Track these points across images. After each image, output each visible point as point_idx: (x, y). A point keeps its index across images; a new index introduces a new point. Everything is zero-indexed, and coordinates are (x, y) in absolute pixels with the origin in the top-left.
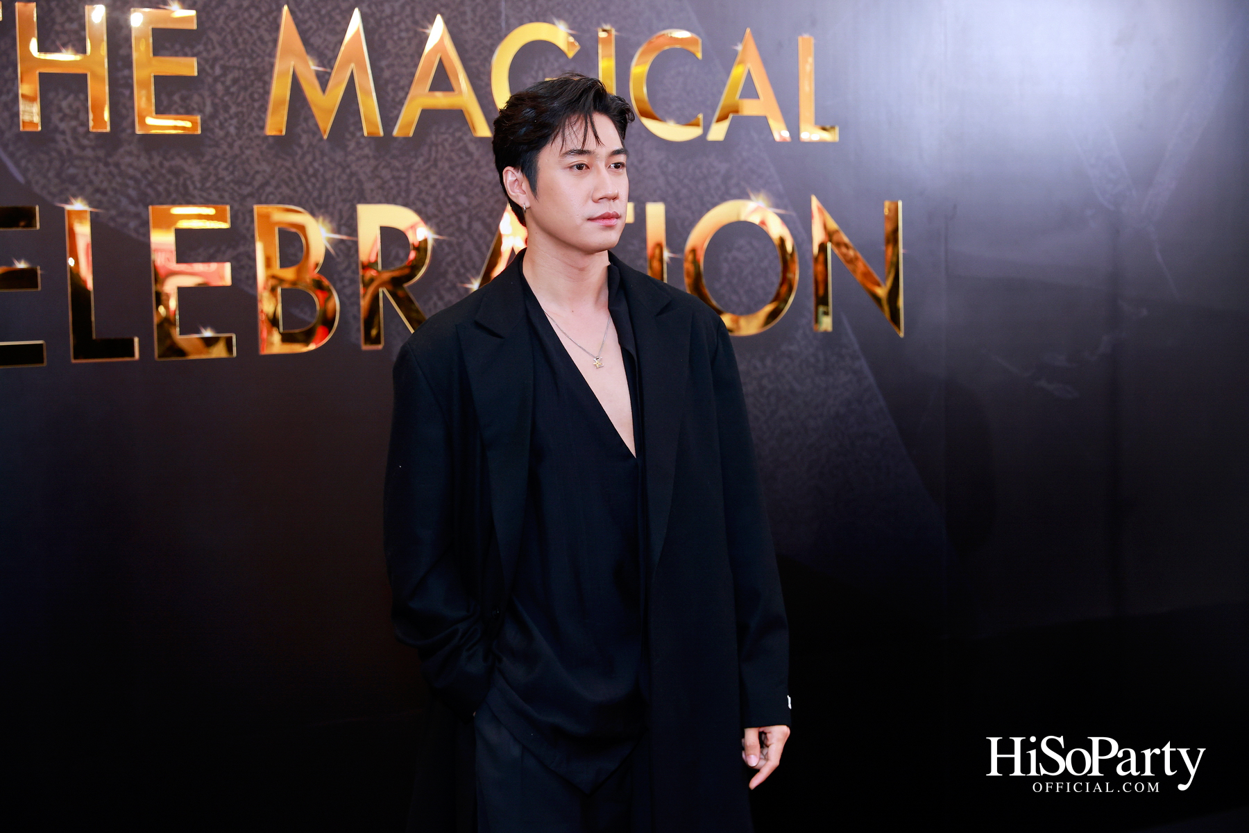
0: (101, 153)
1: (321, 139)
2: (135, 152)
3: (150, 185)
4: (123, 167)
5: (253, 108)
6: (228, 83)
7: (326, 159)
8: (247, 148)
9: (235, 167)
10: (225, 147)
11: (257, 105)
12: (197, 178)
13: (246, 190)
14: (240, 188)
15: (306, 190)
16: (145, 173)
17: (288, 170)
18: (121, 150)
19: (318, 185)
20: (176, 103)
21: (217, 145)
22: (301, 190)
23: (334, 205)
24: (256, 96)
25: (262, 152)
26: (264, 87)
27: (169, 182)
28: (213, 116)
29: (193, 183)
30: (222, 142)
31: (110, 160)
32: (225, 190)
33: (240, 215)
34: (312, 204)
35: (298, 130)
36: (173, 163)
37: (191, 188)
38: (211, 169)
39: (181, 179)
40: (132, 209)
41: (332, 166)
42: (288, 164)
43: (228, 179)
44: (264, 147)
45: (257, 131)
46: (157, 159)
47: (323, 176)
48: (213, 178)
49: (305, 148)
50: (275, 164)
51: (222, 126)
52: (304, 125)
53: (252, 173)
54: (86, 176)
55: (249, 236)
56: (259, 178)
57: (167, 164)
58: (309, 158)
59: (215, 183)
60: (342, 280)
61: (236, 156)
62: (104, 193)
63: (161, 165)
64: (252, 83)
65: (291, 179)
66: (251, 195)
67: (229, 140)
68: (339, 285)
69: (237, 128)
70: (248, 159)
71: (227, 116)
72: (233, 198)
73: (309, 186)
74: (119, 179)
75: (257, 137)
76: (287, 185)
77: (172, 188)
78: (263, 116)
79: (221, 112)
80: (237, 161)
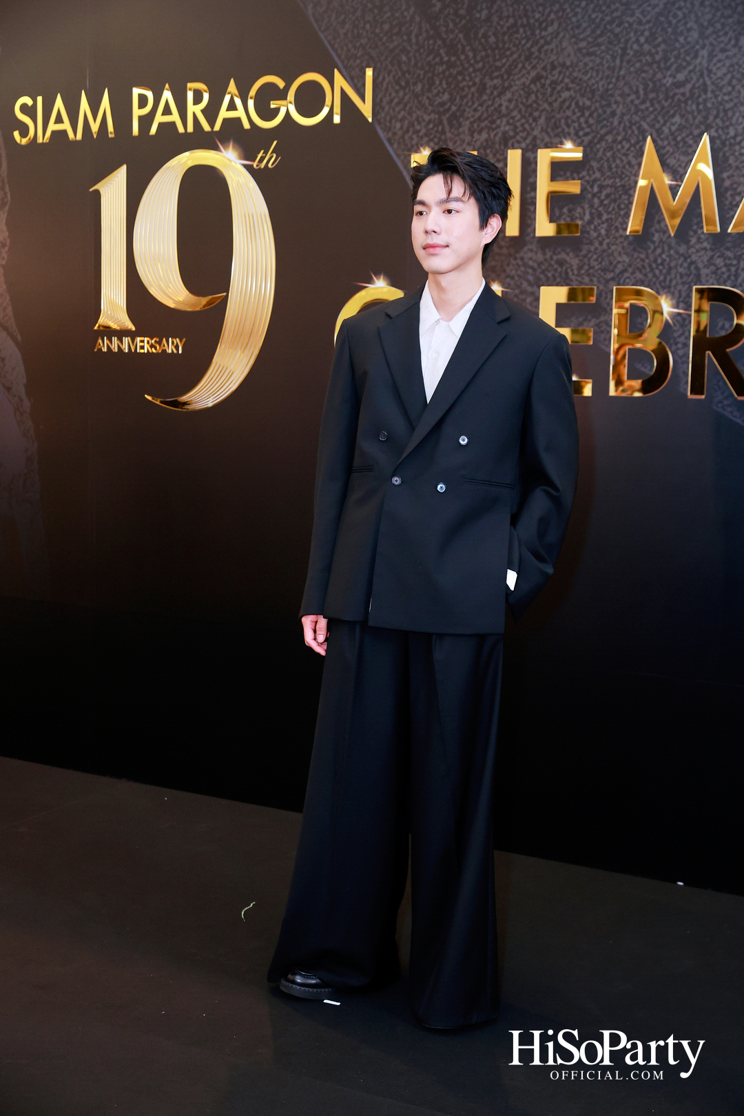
0: (512, 251)
1: (670, 236)
2: (535, 249)
3: (543, 272)
4: (526, 260)
5: (620, 215)
6: (603, 197)
7: (672, 252)
8: (613, 245)
9: (602, 259)
10: (597, 244)
11: (622, 213)
12: (575, 267)
13: (610, 276)
14: (605, 274)
15: (655, 275)
16: (540, 264)
17: (643, 260)
18: (526, 249)
19: (664, 271)
20: (564, 214)
21: (591, 243)
22: (650, 275)
23: (675, 287)
24: (622, 206)
25: (623, 248)
26: (629, 199)
27: (556, 270)
28: (590, 222)
29: (572, 270)
30: (595, 240)
31: (518, 255)
32: (594, 276)
33: (603, 293)
34: (658, 286)
35: (653, 230)
36: (559, 257)
37: (570, 274)
38: (586, 260)
39: (564, 268)
40: (529, 289)
41: (677, 257)
42: (643, 256)
43: (597, 268)
44: (625, 244)
45: (621, 231)
46: (549, 254)
47: (668, 264)
48: (586, 267)
49: (656, 244)
50: (632, 256)
51: (596, 229)
52: (657, 226)
53: (615, 263)
54: (502, 267)
55: (608, 309)
56: (620, 267)
57: (555, 258)
58: (659, 251)
59: (588, 270)
60: (676, 344)
61: (604, 251)
62: (512, 278)
63: (551, 258)
64: (620, 196)
65: (644, 267)
66: (613, 279)
67: (600, 239)
68: (674, 348)
69: (606, 230)
70: (613, 252)
71: (600, 221)
72: (599, 282)
73: (657, 272)
74: (522, 269)
75: (621, 236)
76: (640, 272)
77: (557, 275)
78: (626, 221)
79: (596, 219)
80: (605, 254)
